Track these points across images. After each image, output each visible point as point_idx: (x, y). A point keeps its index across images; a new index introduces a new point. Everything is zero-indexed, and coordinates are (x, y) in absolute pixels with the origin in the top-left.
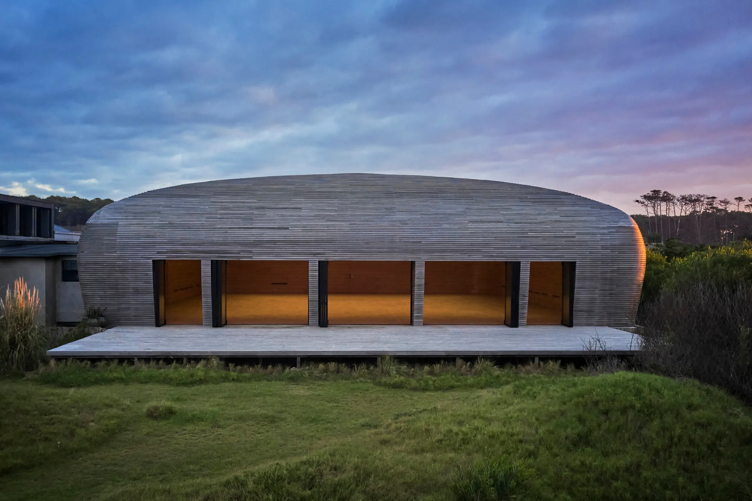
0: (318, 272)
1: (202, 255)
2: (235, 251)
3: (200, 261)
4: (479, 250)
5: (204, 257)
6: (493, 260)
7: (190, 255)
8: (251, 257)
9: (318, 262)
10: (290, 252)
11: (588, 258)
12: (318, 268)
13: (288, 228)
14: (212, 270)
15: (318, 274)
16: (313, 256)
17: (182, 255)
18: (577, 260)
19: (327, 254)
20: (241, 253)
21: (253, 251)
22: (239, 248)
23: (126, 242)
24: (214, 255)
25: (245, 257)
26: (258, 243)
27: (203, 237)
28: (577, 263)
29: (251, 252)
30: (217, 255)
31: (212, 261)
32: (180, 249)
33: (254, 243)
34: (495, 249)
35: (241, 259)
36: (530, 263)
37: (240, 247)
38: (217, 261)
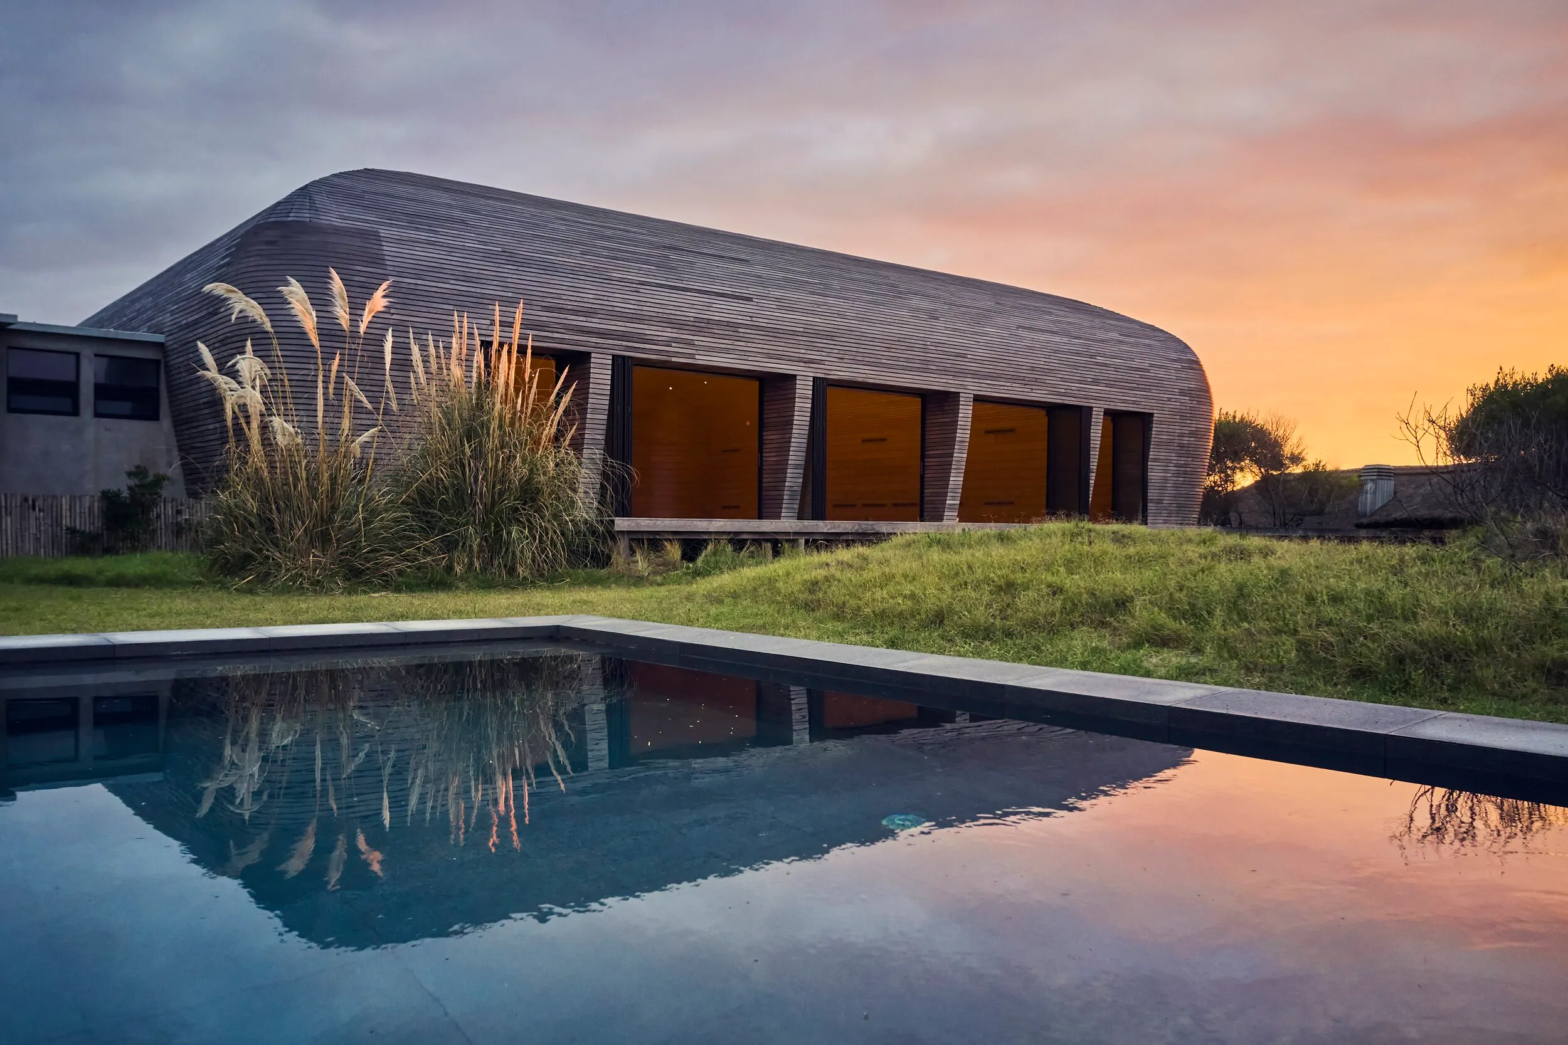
0: (810, 401)
1: (593, 340)
2: (660, 338)
3: (590, 353)
4: (1043, 381)
5: (597, 346)
6: (1060, 401)
7: (567, 337)
8: (692, 356)
9: (811, 379)
10: (765, 351)
11: (1167, 409)
12: (811, 392)
13: (750, 299)
14: (612, 380)
15: (810, 406)
16: (803, 364)
17: (550, 334)
18: (1155, 411)
19: (826, 363)
20: (673, 344)
21: (696, 343)
22: (669, 333)
23: (412, 287)
24: (619, 343)
25: (680, 355)
26: (703, 326)
27: (591, 296)
28: (1155, 415)
29: (690, 343)
30: (624, 343)
31: (615, 358)
32: (544, 319)
33: (697, 324)
34: (1062, 380)
35: (674, 359)
36: (1103, 410)
37: (670, 330)
38: (624, 357)
